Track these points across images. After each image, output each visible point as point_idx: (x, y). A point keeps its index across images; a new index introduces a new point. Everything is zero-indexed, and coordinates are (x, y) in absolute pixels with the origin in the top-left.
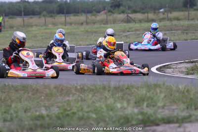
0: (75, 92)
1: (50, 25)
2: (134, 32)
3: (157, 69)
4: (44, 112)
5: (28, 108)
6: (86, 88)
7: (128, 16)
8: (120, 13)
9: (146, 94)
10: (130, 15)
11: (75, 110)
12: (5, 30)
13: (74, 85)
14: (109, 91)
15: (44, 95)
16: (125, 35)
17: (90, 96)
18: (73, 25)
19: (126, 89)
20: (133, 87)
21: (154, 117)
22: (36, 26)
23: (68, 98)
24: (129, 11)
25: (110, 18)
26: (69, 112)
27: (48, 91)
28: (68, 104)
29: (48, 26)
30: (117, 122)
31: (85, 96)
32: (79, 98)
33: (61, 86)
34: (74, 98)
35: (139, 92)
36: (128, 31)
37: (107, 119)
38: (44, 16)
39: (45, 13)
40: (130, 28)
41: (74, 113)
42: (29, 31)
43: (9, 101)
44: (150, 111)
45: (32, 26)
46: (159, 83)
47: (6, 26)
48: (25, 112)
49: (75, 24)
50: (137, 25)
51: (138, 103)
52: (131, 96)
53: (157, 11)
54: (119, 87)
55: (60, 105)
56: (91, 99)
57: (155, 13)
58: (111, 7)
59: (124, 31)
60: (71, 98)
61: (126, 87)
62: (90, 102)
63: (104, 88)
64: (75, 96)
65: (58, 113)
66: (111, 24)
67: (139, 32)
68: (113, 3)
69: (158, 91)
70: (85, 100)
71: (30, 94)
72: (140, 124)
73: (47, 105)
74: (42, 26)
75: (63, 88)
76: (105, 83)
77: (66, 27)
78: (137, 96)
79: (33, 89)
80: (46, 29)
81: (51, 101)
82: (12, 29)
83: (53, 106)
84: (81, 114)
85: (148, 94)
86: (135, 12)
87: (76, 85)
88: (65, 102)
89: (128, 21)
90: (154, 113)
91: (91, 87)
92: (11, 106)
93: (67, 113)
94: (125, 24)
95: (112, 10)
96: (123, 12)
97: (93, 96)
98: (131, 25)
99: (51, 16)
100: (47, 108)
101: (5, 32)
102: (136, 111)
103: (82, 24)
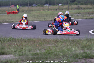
0: (53, 42)
1: (41, 10)
2: (81, 14)
3: (92, 32)
4: (38, 52)
5: (31, 50)
6: (58, 40)
7: (78, 6)
8: (75, 5)
9: (87, 43)
10: (79, 6)
11: (53, 51)
12: (20, 12)
13: (52, 39)
14: (69, 42)
15: (38, 43)
16: (77, 15)
17: (60, 44)
18: (52, 10)
19: (77, 41)
20: (80, 40)
21: (91, 55)
22: (35, 10)
23: (49, 45)
24: (79, 4)
25: (70, 7)
26: (50, 52)
27: (40, 42)
28: (49, 48)
29: (40, 11)
30: (73, 57)
31: (57, 44)
32: (55, 45)
33: (46, 39)
34: (52, 45)
35: (83, 43)
36: (79, 14)
37: (68, 56)
38: (38, 6)
39: (39, 4)
40: (80, 12)
41: (52, 52)
42: (31, 13)
43: (22, 46)
44: (88, 52)
45: (33, 11)
46: (93, 38)
47: (21, 11)
48: (29, 51)
49: (53, 10)
50: (83, 11)
51: (83, 48)
52: (79, 45)
53: (92, 4)
54: (74, 40)
55: (45, 48)
56: (60, 46)
57: (91, 5)
58: (71, 2)
59: (76, 14)
60: (51, 45)
61: (77, 40)
62: (60, 47)
63: (67, 41)
64: (53, 44)
65: (45, 52)
66: (70, 10)
67: (84, 14)
69: (93, 42)
70: (57, 46)
71: (31, 43)
72: (83, 58)
73: (39, 48)
74: (37, 11)
75: (47, 40)
76: (67, 38)
77: (49, 11)
78: (82, 45)
79: (33, 41)
80: (39, 12)
81: (42, 46)
82: (23, 12)
83: (42, 49)
84: (55, 53)
85: (88, 44)
86: (82, 4)
87: (53, 39)
88: (48, 47)
89: (79, 8)
90: (90, 53)
91: (61, 40)
92: (22, 48)
93: (49, 52)
94: (77, 10)
95: (71, 3)
96: (76, 4)
97: (61, 44)
98: (80, 11)
99: (42, 6)
100: (39, 50)
101: (20, 13)
102: (82, 52)
103: (57, 10)
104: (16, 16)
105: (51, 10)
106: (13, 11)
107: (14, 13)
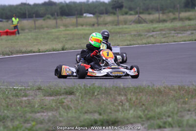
1: (61, 27)
8: (123, 15)
18: (84, 26)
29: (59, 28)
45: (43, 28)
58: (113, 8)
66: (122, 24)
68: (115, 4)
74: (53, 28)
103: (94, 25)
104: (17, 39)
105: (82, 25)
106: (6, 30)
107: (7, 35)
